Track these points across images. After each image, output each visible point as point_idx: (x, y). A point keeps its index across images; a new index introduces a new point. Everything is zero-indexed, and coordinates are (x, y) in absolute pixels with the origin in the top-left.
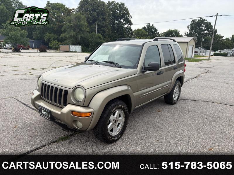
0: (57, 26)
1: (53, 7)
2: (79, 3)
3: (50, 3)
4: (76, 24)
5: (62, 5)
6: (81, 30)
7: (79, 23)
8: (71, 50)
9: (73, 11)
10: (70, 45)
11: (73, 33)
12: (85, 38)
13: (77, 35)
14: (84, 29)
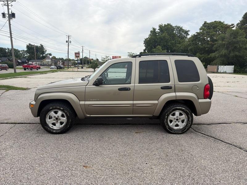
0: (209, 46)
1: (208, 27)
2: (243, 16)
3: (207, 22)
4: (230, 41)
5: (220, 22)
6: (235, 47)
7: (234, 40)
8: (219, 71)
9: (232, 26)
10: (219, 65)
11: (224, 52)
12: (240, 57)
13: (229, 54)
14: (240, 45)
